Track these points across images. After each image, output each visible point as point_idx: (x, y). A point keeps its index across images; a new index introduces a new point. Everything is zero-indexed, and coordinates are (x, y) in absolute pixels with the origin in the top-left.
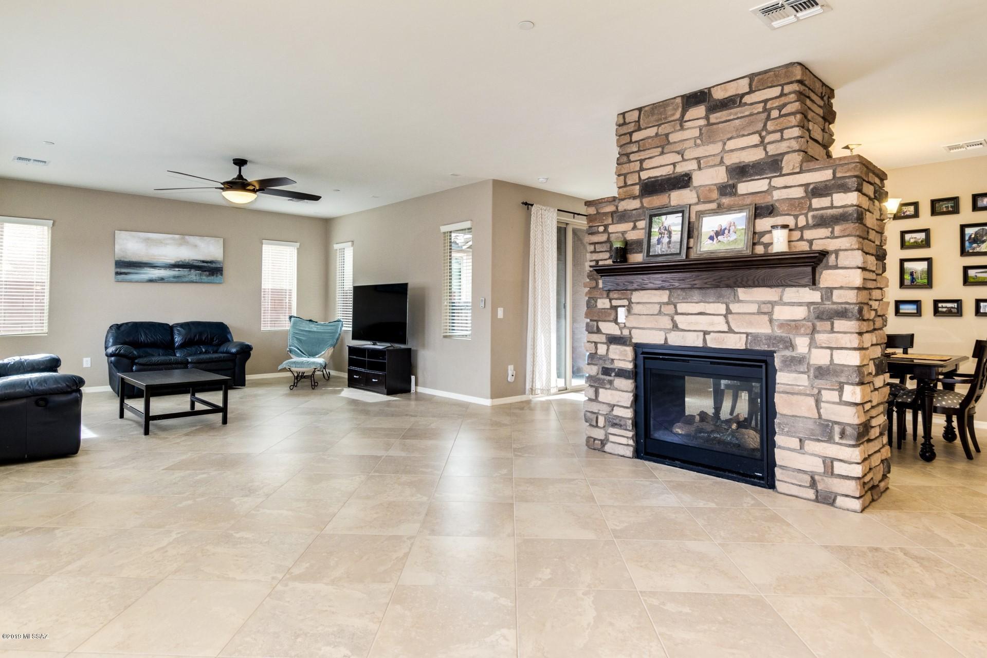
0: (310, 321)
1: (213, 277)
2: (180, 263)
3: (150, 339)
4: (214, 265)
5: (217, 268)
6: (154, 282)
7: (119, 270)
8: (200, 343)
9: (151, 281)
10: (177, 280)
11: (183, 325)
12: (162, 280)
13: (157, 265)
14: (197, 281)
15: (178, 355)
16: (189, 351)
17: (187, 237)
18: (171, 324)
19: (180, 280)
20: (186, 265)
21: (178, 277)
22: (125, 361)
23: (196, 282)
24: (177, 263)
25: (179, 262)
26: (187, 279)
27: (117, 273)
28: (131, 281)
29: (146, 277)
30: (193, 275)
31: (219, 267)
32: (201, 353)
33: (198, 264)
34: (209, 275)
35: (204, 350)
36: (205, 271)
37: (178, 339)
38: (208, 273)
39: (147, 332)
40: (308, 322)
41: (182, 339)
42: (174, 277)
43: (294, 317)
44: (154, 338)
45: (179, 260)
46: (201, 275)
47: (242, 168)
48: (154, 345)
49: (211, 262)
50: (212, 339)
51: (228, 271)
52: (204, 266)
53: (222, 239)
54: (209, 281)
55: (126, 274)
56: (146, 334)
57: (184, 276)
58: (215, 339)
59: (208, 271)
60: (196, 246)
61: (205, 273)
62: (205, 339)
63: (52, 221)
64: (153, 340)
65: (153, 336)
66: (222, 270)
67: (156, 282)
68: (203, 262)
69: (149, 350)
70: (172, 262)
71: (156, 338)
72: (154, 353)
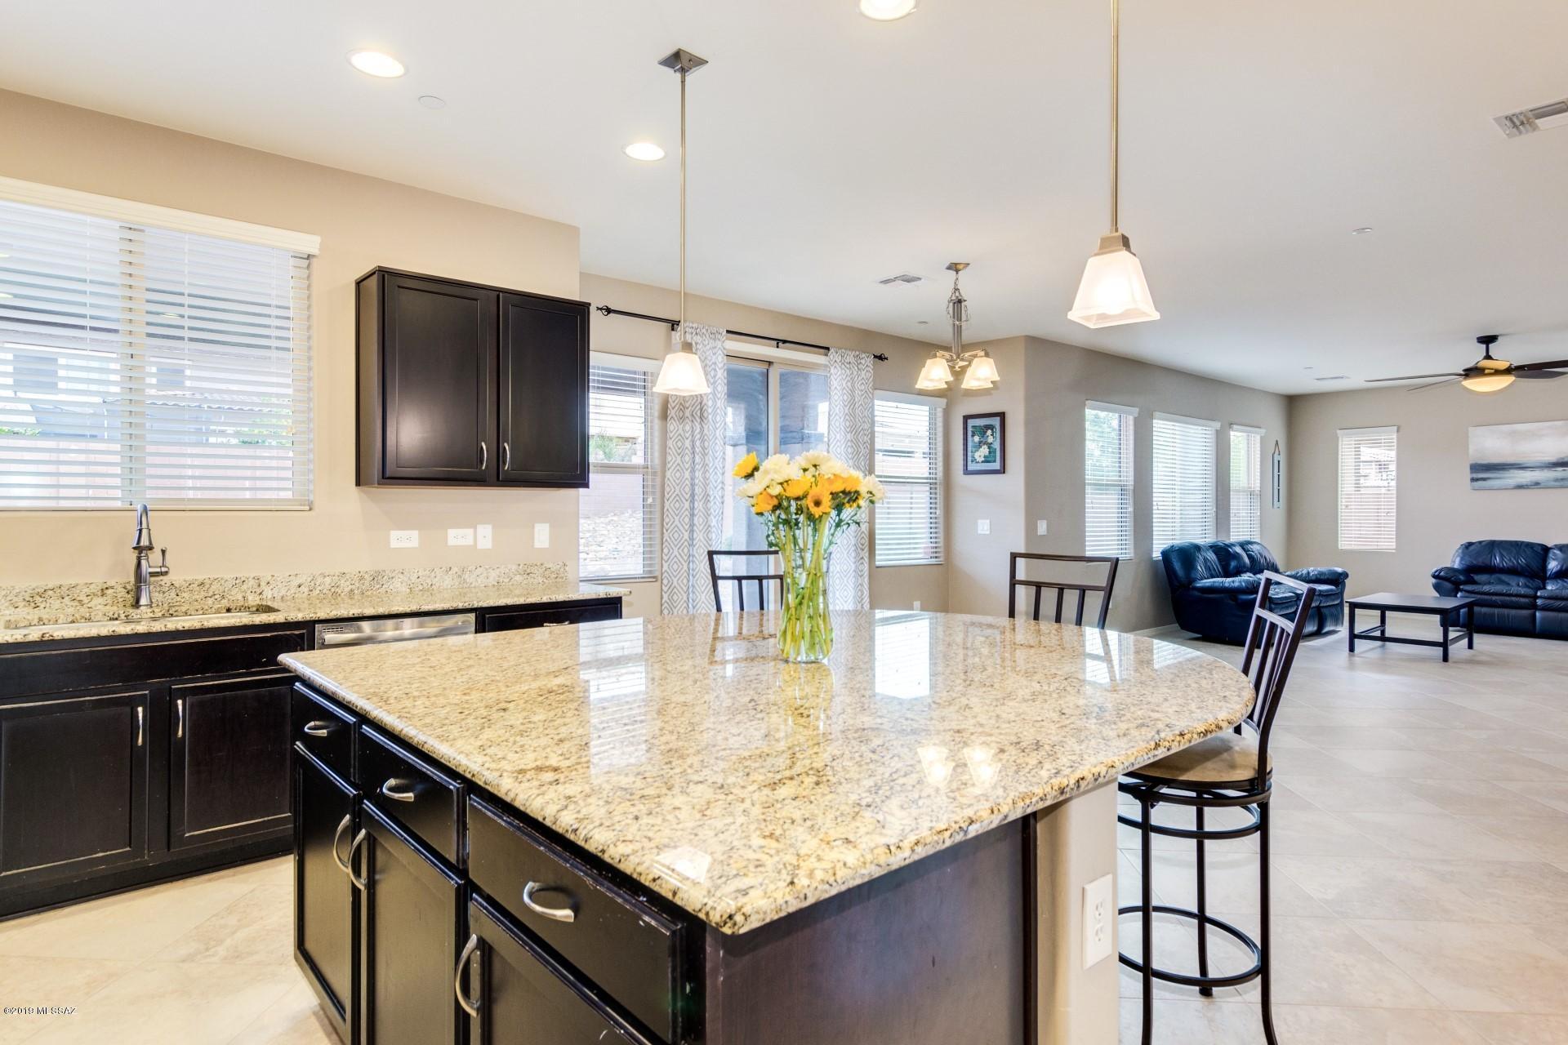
3: (1506, 563)
6: (1524, 488)
7: (1475, 476)
9: (1520, 487)
11: (1561, 548)
15: (1549, 587)
16: (1565, 584)
18: (1549, 546)
22: (1448, 585)
24: (1561, 461)
25: (1563, 459)
27: (1473, 480)
28: (1490, 489)
29: (1512, 482)
37: (1553, 565)
39: (1506, 553)
41: (1557, 566)
42: (1557, 480)
44: (1513, 563)
45: (1562, 456)
47: (1490, 345)
48: (1513, 571)
55: (1484, 479)
56: (1502, 556)
63: (1395, 428)
64: (1511, 564)
65: (1512, 559)
69: (1504, 577)
70: (1553, 459)
71: (1518, 562)
72: (1510, 582)
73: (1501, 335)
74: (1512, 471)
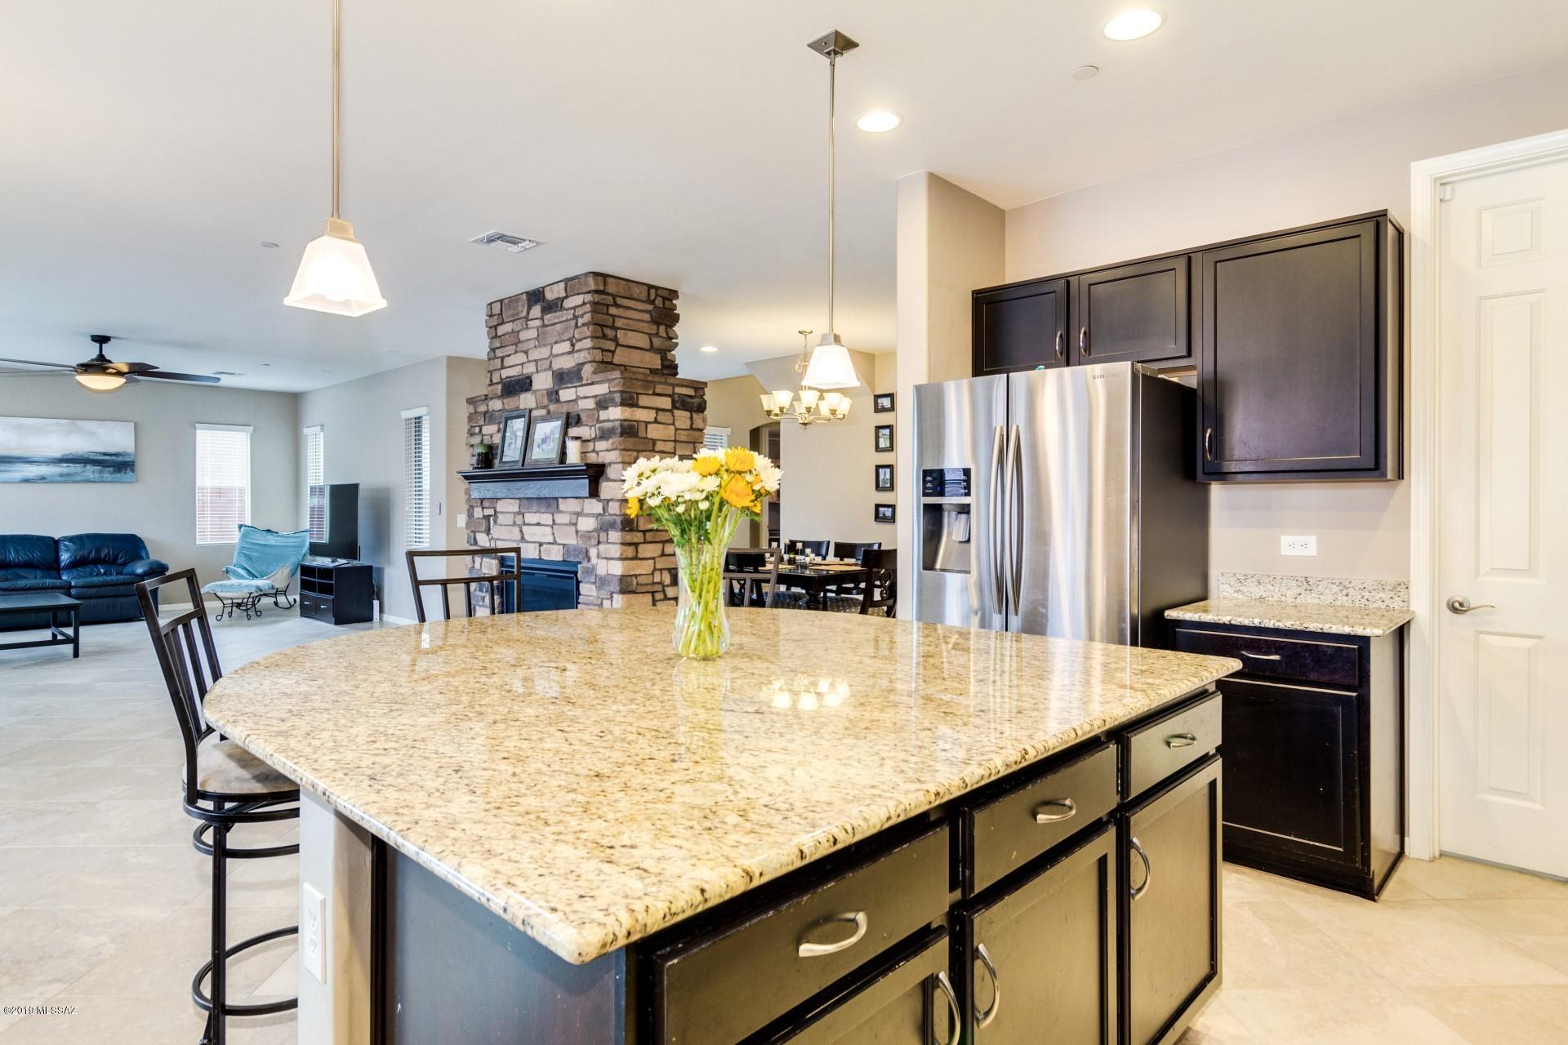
0: (268, 531)
1: (119, 475)
2: (70, 457)
3: (23, 557)
4: (120, 459)
5: (125, 462)
6: (31, 482)
8: (98, 561)
9: (27, 481)
10: (66, 479)
11: (72, 539)
12: (43, 479)
13: (35, 459)
14: (96, 480)
15: (64, 578)
16: (80, 573)
17: (78, 422)
18: (56, 538)
19: (71, 479)
20: (79, 459)
21: (67, 475)
23: (94, 482)
24: (65, 457)
25: (67, 455)
26: (79, 478)
29: (18, 476)
30: (90, 471)
31: (129, 462)
32: (98, 574)
33: (96, 458)
34: (114, 472)
35: (102, 571)
36: (108, 467)
37: (65, 557)
38: (111, 469)
39: (18, 548)
40: (264, 532)
41: (71, 557)
42: (61, 475)
43: (246, 526)
44: (29, 557)
45: (67, 452)
46: (101, 472)
47: (104, 345)
48: (29, 565)
49: (116, 455)
50: (116, 557)
51: (144, 465)
52: (106, 460)
53: (133, 424)
54: (115, 480)
56: (16, 551)
57: (76, 474)
58: (120, 557)
59: (112, 467)
60: (93, 434)
61: (107, 469)
62: (105, 556)
64: (27, 558)
65: (28, 553)
66: (134, 465)
67: (35, 482)
68: (105, 454)
69: (21, 572)
70: (58, 455)
71: (33, 555)
72: (28, 576)
73: (115, 338)
74: (18, 465)
